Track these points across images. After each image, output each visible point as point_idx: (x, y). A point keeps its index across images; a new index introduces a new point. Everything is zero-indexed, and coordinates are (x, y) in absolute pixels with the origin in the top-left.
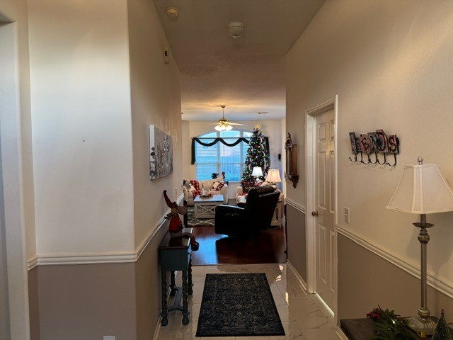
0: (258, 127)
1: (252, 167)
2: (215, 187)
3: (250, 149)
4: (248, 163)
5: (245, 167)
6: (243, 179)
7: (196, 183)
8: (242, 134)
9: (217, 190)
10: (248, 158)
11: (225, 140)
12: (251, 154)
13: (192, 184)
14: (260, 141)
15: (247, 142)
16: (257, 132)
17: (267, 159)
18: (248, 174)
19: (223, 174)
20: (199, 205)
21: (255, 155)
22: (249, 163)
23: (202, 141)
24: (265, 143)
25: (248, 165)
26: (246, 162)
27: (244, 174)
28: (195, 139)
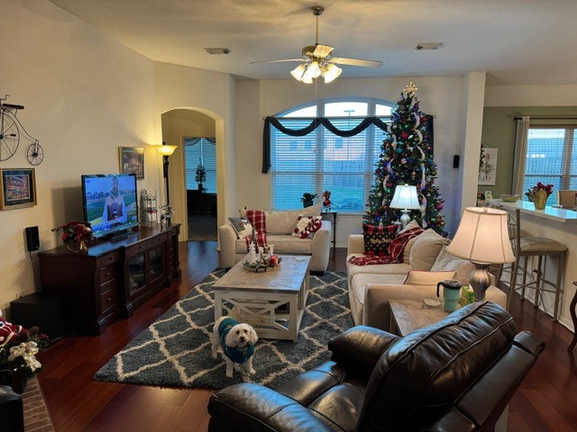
0: (411, 88)
1: (394, 183)
2: (301, 229)
3: (388, 142)
4: (381, 173)
5: (374, 181)
6: (369, 210)
7: (258, 218)
8: (372, 109)
9: (304, 236)
10: (384, 164)
11: (334, 123)
12: (390, 154)
13: (250, 220)
14: (414, 122)
15: (384, 127)
16: (409, 101)
17: (429, 165)
18: (381, 199)
19: (327, 195)
20: (228, 297)
21: (400, 156)
22: (386, 173)
23: (285, 124)
24: (424, 128)
25: (382, 178)
26: (378, 171)
27: (371, 199)
28: (272, 122)
